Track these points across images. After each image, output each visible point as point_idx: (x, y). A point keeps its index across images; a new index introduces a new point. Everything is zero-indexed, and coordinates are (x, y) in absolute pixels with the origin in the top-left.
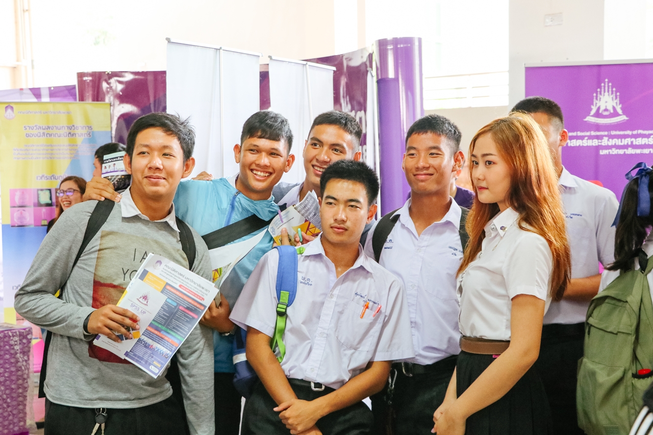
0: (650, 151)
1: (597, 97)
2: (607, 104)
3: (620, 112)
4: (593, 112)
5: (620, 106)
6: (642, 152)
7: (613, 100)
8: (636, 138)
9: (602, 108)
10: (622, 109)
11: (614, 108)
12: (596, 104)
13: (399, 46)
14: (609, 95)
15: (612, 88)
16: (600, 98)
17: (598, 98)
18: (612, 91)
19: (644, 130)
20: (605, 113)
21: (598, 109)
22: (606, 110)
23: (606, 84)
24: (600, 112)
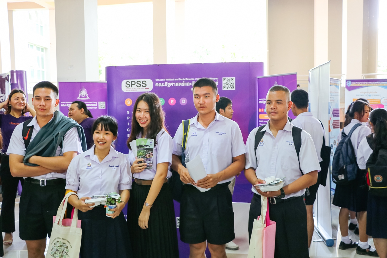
7: (85, 92)
15: (85, 89)
20: (83, 97)
21: (81, 95)
22: (83, 96)
23: (83, 88)
24: (82, 96)
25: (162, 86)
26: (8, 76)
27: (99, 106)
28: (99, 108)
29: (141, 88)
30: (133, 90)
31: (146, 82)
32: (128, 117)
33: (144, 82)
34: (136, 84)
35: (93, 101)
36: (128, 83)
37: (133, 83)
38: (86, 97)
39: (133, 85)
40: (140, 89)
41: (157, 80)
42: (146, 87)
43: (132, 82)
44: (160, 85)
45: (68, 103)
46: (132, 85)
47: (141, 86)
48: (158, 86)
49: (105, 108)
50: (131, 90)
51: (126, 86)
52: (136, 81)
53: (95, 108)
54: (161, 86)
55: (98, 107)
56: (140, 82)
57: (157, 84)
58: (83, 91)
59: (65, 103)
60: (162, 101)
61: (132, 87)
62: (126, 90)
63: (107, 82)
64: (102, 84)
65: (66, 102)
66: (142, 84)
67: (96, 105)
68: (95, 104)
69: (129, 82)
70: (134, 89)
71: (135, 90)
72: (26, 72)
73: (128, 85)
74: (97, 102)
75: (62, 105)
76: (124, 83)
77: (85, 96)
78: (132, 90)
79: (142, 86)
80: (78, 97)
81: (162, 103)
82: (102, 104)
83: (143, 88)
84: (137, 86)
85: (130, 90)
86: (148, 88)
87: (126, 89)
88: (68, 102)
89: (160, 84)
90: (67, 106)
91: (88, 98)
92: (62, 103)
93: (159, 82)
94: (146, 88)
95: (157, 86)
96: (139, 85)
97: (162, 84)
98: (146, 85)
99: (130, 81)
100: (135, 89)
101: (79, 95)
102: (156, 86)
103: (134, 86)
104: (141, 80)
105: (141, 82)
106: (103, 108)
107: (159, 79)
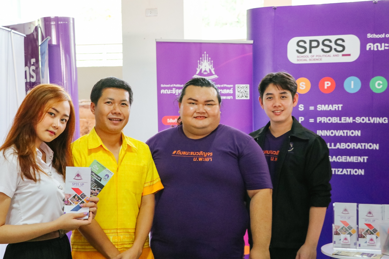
0: (231, 98)
1: (200, 62)
2: (206, 67)
3: (213, 72)
4: (198, 72)
5: (214, 69)
6: (226, 98)
7: (209, 65)
8: (223, 89)
9: (203, 70)
10: (215, 71)
11: (210, 70)
12: (200, 67)
13: (59, 23)
14: (207, 62)
15: (209, 58)
16: (202, 64)
17: (201, 64)
18: (209, 60)
19: (227, 84)
20: (205, 73)
21: (201, 70)
22: (205, 71)
23: (205, 55)
24: (202, 72)
25: (383, 49)
26: (36, 29)
27: (237, 93)
28: (237, 98)
29: (332, 55)
30: (314, 60)
31: (343, 41)
32: (300, 118)
33: (339, 42)
34: (321, 46)
35: (224, 84)
36: (301, 44)
37: (314, 44)
38: (211, 74)
39: (313, 49)
40: (329, 56)
41: (369, 36)
42: (344, 53)
43: (311, 41)
44: (377, 46)
45: (175, 87)
46: (311, 47)
47: (333, 50)
48: (372, 49)
49: (248, 98)
50: (308, 59)
51: (297, 51)
52: (321, 38)
53: (229, 98)
54: (380, 49)
55: (234, 95)
56: (330, 41)
57: (372, 44)
58: (205, 61)
59: (169, 86)
60: (381, 82)
61: (310, 52)
62: (298, 60)
63: (254, 42)
64: (241, 46)
65: (172, 86)
66: (334, 46)
67: (231, 91)
68: (230, 88)
69: (305, 42)
70: (315, 57)
71: (317, 60)
72: (73, 19)
73: (302, 50)
74: (232, 86)
75: (162, 91)
76: (292, 44)
77: (209, 72)
78: (310, 60)
79: (335, 50)
80: (195, 74)
81: (381, 86)
82: (242, 90)
83: (336, 56)
84: (323, 50)
85: (305, 58)
86: (349, 55)
87: (298, 57)
88: (174, 85)
89: (379, 45)
90: (174, 93)
91: (216, 76)
92: (162, 86)
93: (374, 41)
94: (343, 55)
95: (370, 48)
96: (327, 49)
97: (383, 44)
98: (344, 47)
99: (307, 39)
100: (317, 58)
101: (196, 71)
102: (368, 49)
103: (317, 52)
104: (333, 38)
105: (333, 41)
106: (244, 98)
107: (377, 34)
